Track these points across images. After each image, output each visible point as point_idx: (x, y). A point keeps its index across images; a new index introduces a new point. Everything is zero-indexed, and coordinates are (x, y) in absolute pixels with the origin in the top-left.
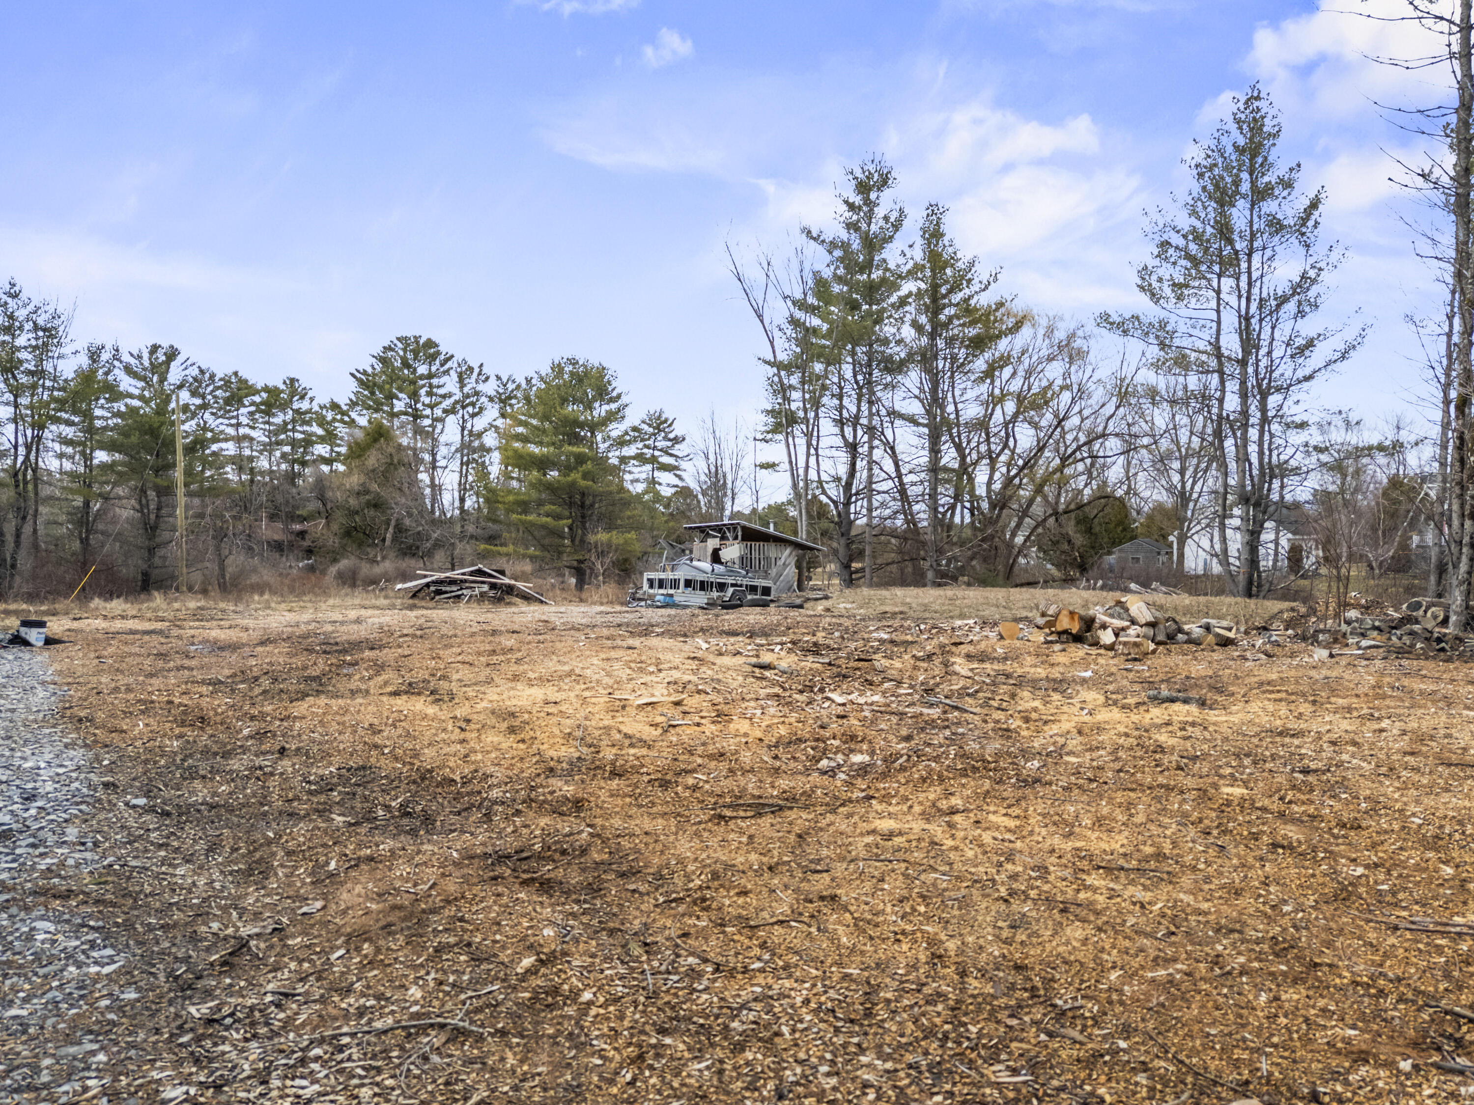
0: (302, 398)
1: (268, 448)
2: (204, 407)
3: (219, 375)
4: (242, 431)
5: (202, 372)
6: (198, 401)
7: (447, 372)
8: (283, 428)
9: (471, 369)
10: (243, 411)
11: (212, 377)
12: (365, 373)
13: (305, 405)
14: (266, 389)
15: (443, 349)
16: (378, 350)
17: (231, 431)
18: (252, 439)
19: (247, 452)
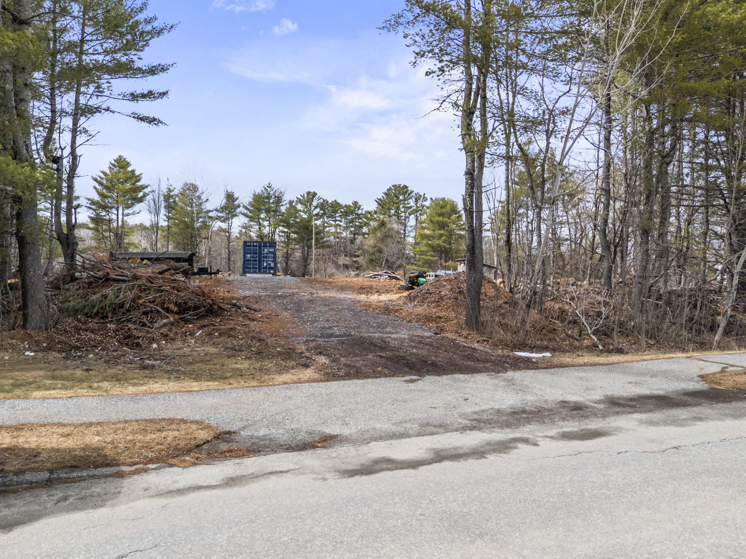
0: (359, 209)
1: (346, 228)
2: (324, 214)
3: (330, 202)
4: (337, 223)
5: (324, 201)
6: (322, 212)
7: (411, 198)
8: (352, 221)
9: (420, 196)
10: (338, 215)
11: (327, 202)
12: (380, 200)
13: (360, 212)
14: (346, 206)
15: (409, 189)
16: (385, 191)
17: (333, 223)
18: (340, 226)
19: (338, 231)
